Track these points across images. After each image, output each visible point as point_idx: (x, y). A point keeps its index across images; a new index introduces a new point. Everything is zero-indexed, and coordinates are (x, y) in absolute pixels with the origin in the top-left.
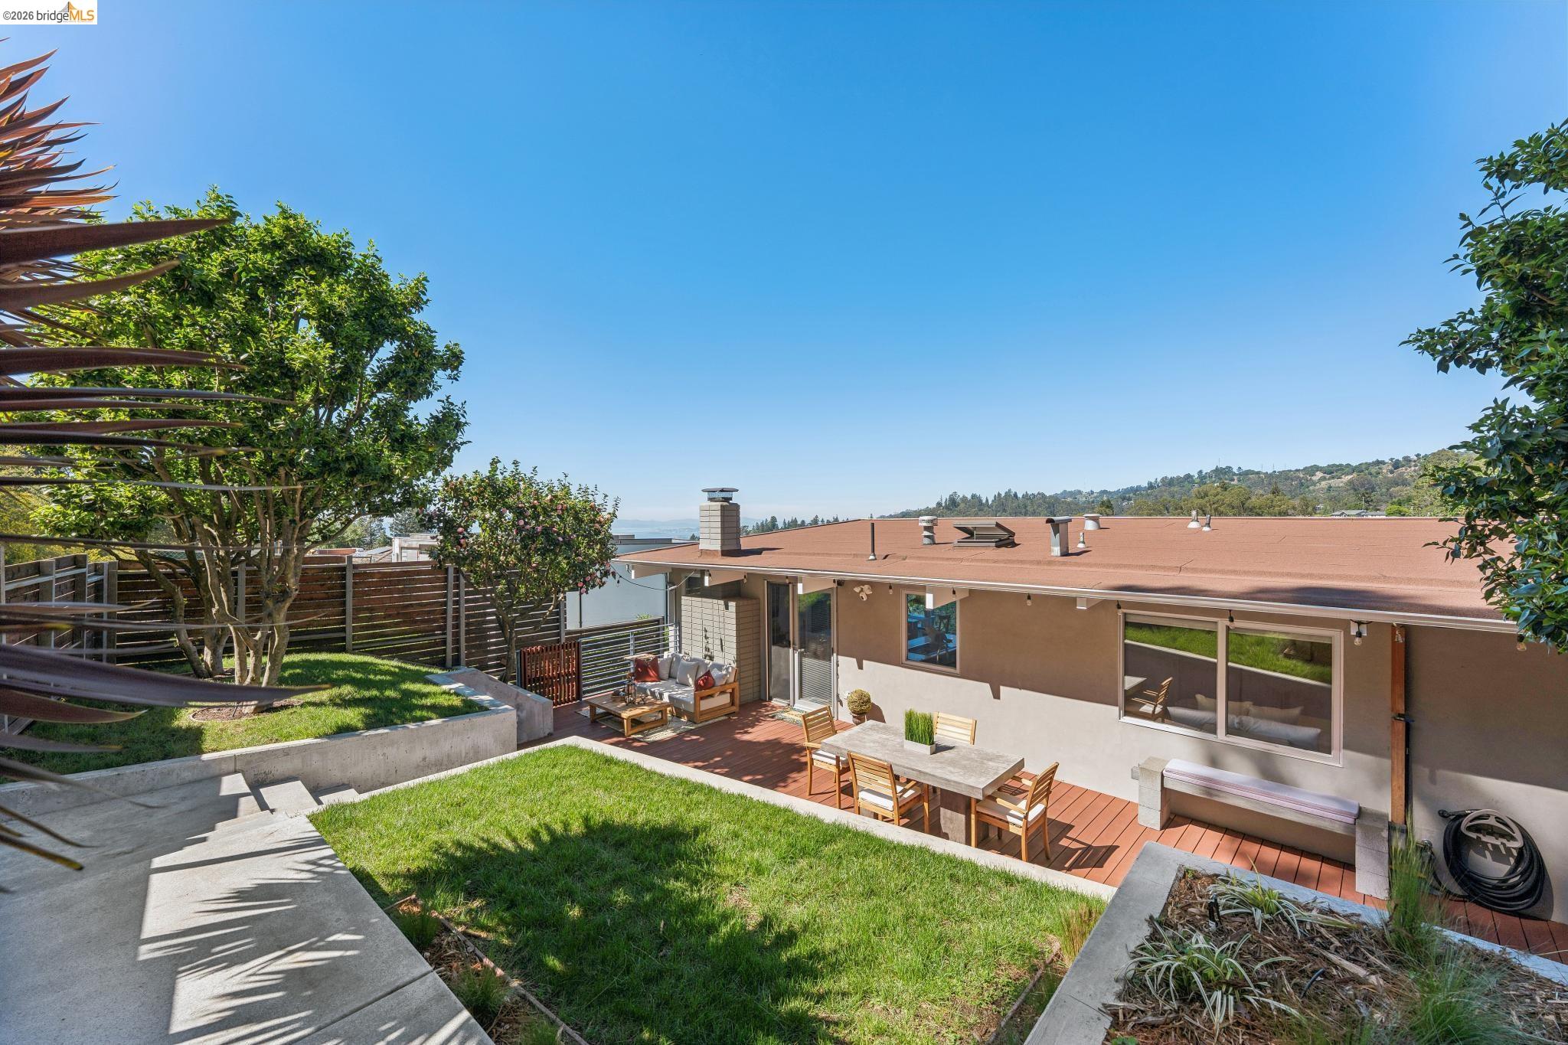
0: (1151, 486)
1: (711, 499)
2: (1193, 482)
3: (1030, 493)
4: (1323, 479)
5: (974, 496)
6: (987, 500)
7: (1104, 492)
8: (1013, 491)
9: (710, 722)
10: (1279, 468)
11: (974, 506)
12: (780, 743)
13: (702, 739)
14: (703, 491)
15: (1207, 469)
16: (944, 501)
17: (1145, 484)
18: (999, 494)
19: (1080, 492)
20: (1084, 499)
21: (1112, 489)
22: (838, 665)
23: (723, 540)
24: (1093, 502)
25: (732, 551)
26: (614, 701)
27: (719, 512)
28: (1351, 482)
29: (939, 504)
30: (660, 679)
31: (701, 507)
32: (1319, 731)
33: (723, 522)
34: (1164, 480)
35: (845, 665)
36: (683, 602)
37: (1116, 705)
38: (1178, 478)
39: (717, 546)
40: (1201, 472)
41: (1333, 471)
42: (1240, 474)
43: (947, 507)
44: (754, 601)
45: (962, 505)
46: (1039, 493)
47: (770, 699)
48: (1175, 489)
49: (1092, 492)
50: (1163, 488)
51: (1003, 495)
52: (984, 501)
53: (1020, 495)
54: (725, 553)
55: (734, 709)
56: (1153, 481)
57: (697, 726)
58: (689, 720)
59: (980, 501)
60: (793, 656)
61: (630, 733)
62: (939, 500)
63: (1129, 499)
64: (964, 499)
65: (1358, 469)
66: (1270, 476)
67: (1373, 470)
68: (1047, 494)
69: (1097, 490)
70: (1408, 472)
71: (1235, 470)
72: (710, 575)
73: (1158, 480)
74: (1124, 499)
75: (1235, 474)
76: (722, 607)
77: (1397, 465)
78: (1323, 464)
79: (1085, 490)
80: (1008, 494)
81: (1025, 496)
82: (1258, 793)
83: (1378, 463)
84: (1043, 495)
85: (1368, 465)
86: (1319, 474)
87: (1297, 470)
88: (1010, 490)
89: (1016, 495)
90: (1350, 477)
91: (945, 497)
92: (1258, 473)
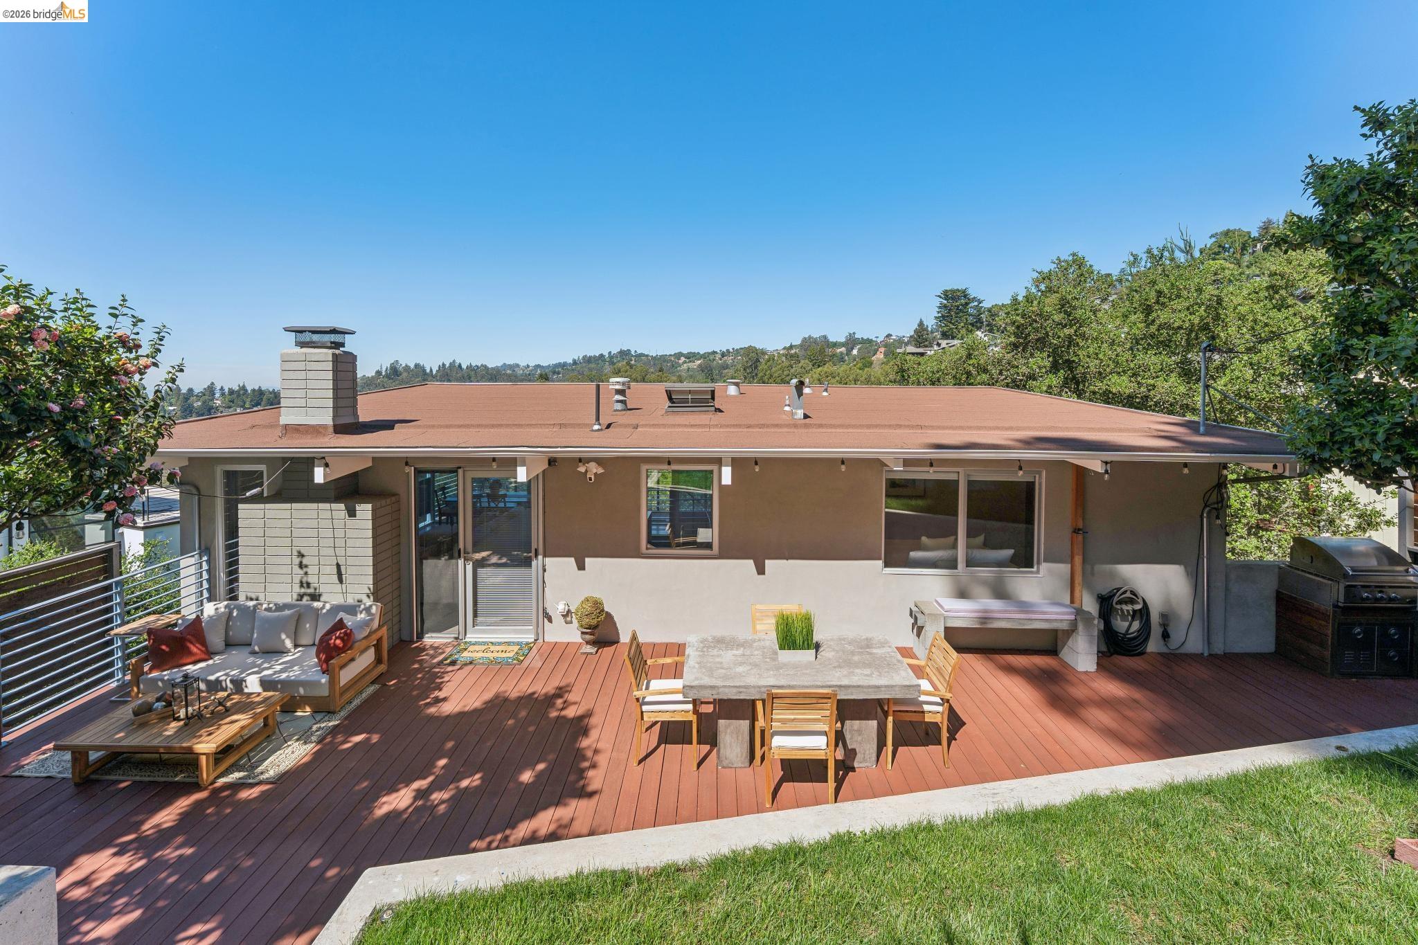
0: (575, 362)
1: (302, 345)
2: (604, 361)
3: (473, 364)
4: (685, 362)
5: (417, 366)
6: (431, 370)
7: (538, 366)
8: (458, 362)
9: (357, 702)
10: (660, 353)
11: (417, 376)
12: (506, 700)
13: (375, 738)
14: (286, 330)
15: (614, 351)
16: (384, 369)
17: (570, 361)
18: (444, 365)
19: (518, 365)
20: (521, 372)
21: (545, 364)
22: (544, 570)
23: (335, 408)
24: (529, 375)
25: (348, 426)
26: (143, 725)
27: (330, 366)
28: (700, 365)
29: (379, 373)
30: (209, 654)
31: (282, 355)
32: (1013, 551)
33: (335, 380)
34: (584, 357)
35: (558, 569)
36: (241, 514)
37: (880, 559)
38: (595, 357)
39: (327, 418)
40: (610, 353)
41: (691, 357)
42: (635, 356)
43: (388, 376)
44: (393, 499)
45: (405, 375)
46: (482, 365)
47: (420, 636)
48: (593, 366)
49: (528, 366)
50: (584, 365)
51: (447, 365)
52: (428, 371)
53: (464, 366)
54: (340, 429)
55: (382, 668)
56: (576, 358)
57: (338, 716)
58: (315, 712)
59: (424, 371)
60: (464, 570)
61: (212, 777)
62: (378, 368)
63: (559, 373)
64: (407, 368)
65: (704, 356)
66: (654, 358)
67: (711, 357)
68: (490, 366)
69: (532, 364)
70: (729, 360)
71: (633, 353)
72: (327, 465)
73: (581, 358)
74: (554, 373)
75: (633, 356)
76: (344, 514)
77: (723, 355)
78: (685, 352)
79: (523, 364)
80: (452, 364)
81: (470, 367)
82: (1015, 612)
83: (714, 353)
84: (485, 366)
85: (709, 353)
86: (683, 359)
87: (671, 355)
88: (454, 361)
89: (460, 366)
90: (700, 362)
91: (386, 365)
92: (647, 356)
